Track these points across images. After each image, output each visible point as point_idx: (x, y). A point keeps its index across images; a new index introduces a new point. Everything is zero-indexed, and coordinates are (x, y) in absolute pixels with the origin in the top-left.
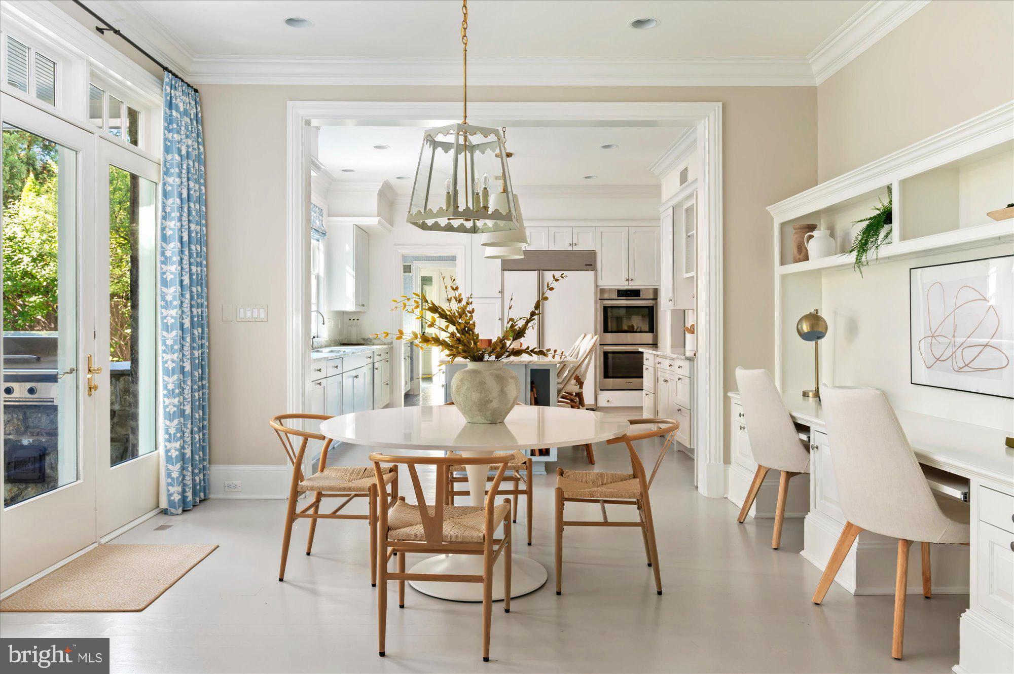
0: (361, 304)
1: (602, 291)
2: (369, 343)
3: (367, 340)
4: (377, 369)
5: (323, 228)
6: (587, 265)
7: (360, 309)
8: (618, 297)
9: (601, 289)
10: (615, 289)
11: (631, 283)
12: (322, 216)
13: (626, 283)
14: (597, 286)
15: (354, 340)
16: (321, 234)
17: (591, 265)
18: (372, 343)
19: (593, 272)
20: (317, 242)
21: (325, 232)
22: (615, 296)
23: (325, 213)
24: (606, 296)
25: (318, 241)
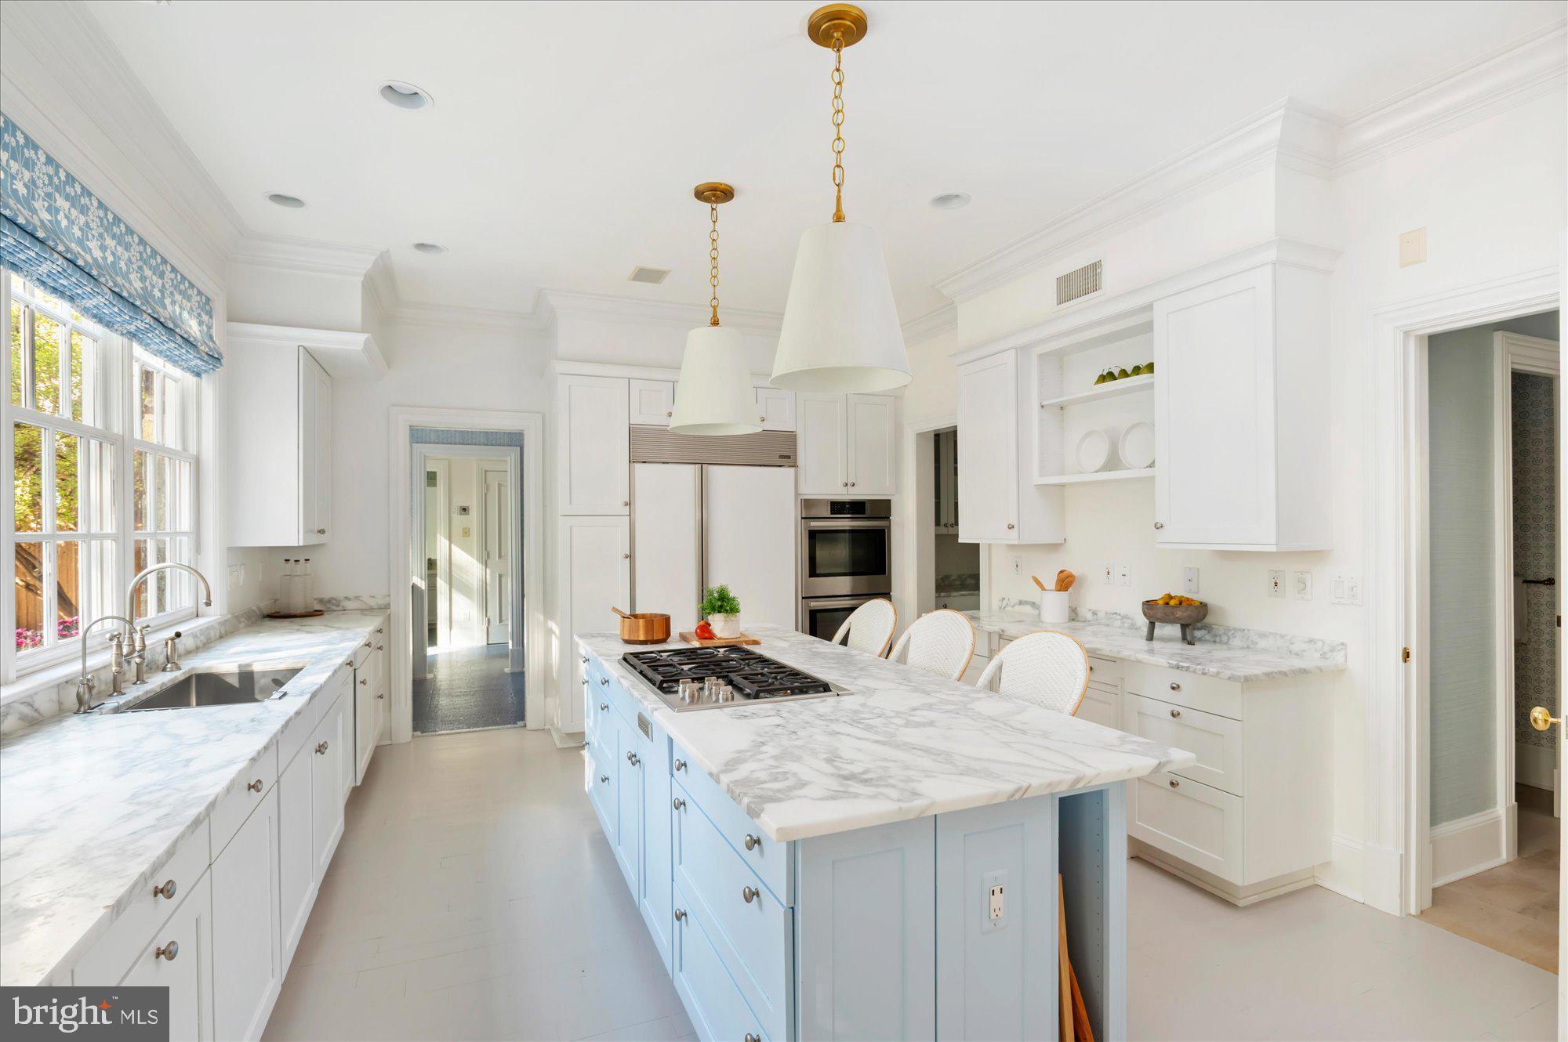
0: (317, 528)
1: (808, 504)
2: (335, 608)
3: (329, 601)
4: (363, 682)
5: (211, 344)
6: (781, 457)
7: (316, 539)
8: (832, 514)
9: (806, 500)
10: (827, 501)
11: (852, 490)
12: (210, 314)
13: (844, 490)
14: (797, 494)
15: (298, 603)
16: (206, 358)
17: (789, 457)
18: (340, 608)
19: (792, 470)
20: (195, 379)
21: (219, 354)
22: (827, 512)
23: (219, 307)
24: (813, 514)
25: (198, 375)
